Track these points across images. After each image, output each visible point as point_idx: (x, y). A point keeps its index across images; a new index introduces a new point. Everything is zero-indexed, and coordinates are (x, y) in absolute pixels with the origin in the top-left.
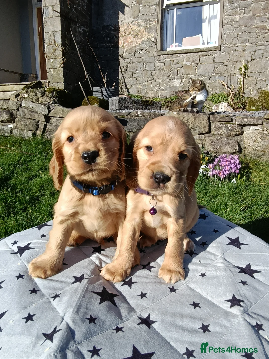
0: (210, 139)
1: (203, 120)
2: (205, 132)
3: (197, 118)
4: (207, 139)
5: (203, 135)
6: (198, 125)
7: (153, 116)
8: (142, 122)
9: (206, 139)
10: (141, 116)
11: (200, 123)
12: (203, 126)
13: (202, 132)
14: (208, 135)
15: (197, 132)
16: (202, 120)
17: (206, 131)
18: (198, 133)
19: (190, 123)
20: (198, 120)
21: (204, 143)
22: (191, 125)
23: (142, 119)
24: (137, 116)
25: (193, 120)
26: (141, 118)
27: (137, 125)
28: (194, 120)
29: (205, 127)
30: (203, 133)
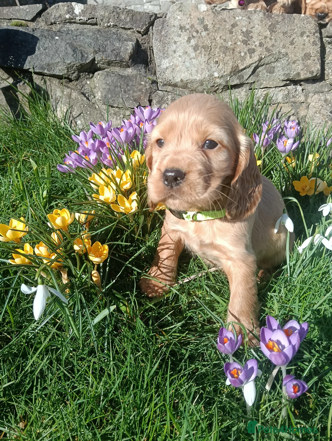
0: (326, 101)
1: (302, 34)
2: (309, 75)
3: (278, 26)
4: (315, 101)
5: (299, 88)
6: (283, 51)
7: (128, 19)
8: (88, 40)
9: (309, 100)
10: (84, 19)
11: (292, 43)
12: (300, 55)
13: (298, 74)
14: (317, 85)
15: (280, 74)
16: (299, 34)
17: (313, 72)
18: (282, 78)
19: (257, 43)
20: (285, 33)
21: (302, 113)
22: (259, 50)
23: (90, 31)
24: (71, 21)
25: (265, 34)
26: (86, 26)
27: (70, 50)
28: (268, 33)
29: (307, 56)
30: (301, 81)
